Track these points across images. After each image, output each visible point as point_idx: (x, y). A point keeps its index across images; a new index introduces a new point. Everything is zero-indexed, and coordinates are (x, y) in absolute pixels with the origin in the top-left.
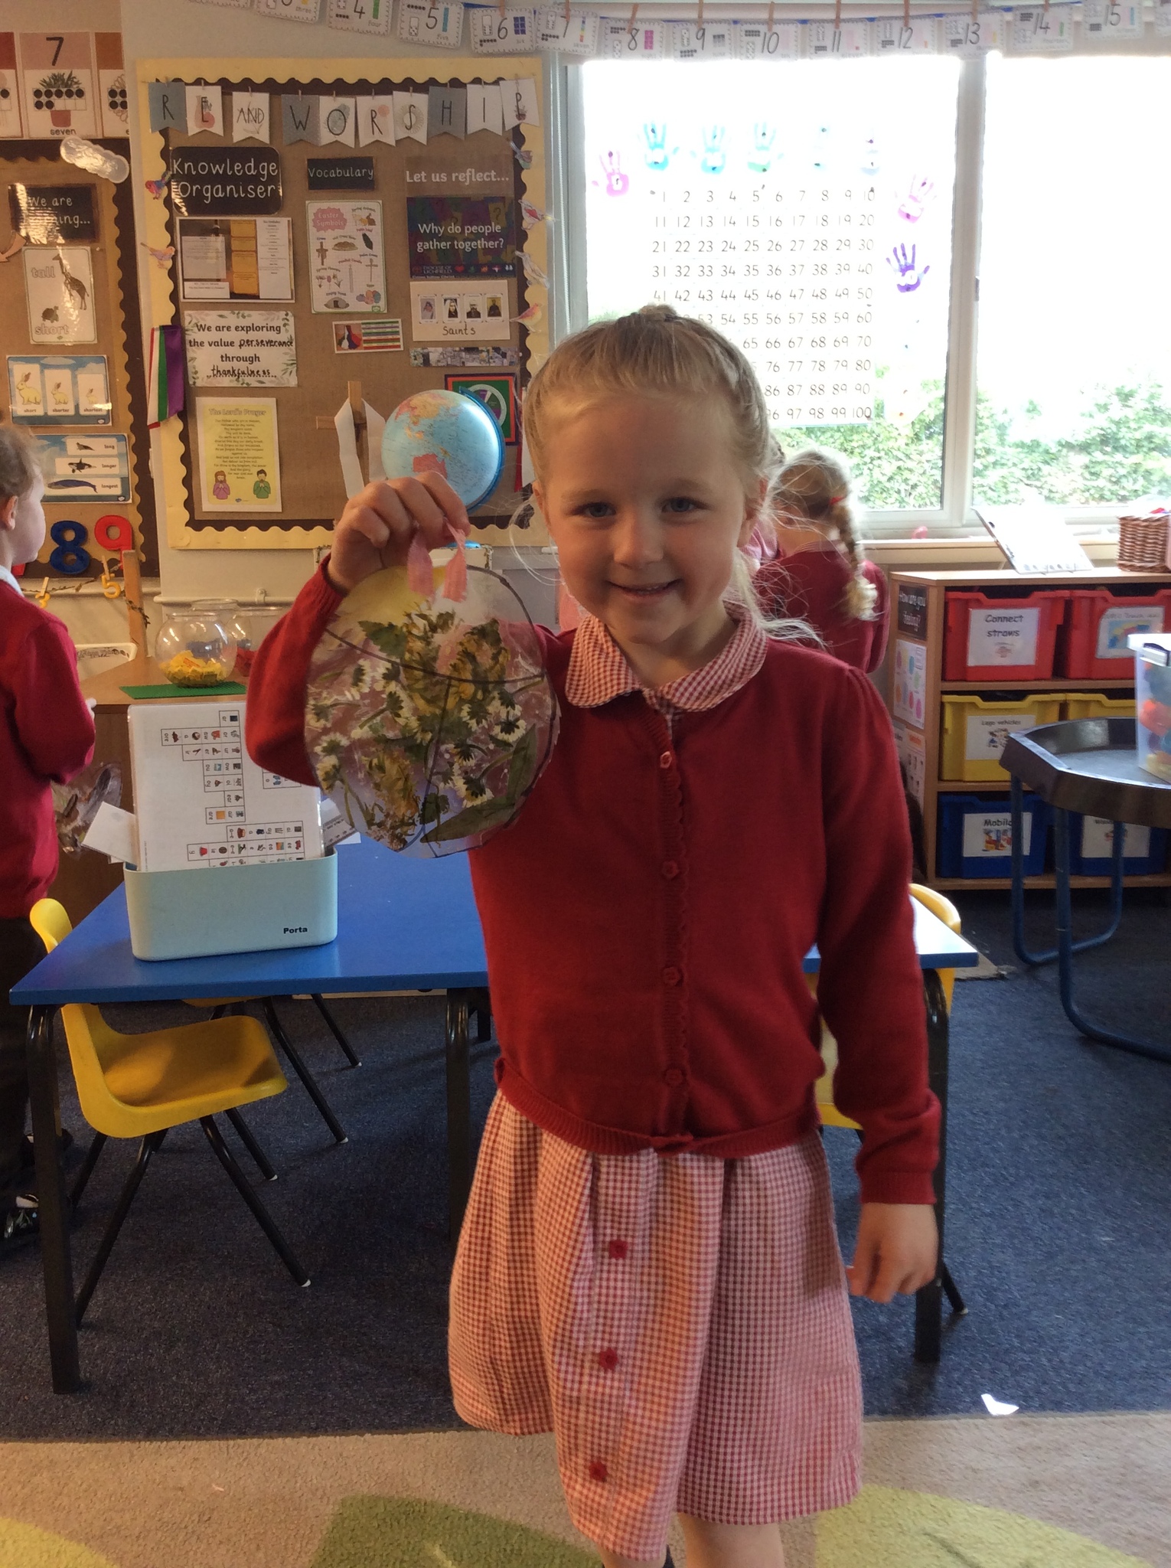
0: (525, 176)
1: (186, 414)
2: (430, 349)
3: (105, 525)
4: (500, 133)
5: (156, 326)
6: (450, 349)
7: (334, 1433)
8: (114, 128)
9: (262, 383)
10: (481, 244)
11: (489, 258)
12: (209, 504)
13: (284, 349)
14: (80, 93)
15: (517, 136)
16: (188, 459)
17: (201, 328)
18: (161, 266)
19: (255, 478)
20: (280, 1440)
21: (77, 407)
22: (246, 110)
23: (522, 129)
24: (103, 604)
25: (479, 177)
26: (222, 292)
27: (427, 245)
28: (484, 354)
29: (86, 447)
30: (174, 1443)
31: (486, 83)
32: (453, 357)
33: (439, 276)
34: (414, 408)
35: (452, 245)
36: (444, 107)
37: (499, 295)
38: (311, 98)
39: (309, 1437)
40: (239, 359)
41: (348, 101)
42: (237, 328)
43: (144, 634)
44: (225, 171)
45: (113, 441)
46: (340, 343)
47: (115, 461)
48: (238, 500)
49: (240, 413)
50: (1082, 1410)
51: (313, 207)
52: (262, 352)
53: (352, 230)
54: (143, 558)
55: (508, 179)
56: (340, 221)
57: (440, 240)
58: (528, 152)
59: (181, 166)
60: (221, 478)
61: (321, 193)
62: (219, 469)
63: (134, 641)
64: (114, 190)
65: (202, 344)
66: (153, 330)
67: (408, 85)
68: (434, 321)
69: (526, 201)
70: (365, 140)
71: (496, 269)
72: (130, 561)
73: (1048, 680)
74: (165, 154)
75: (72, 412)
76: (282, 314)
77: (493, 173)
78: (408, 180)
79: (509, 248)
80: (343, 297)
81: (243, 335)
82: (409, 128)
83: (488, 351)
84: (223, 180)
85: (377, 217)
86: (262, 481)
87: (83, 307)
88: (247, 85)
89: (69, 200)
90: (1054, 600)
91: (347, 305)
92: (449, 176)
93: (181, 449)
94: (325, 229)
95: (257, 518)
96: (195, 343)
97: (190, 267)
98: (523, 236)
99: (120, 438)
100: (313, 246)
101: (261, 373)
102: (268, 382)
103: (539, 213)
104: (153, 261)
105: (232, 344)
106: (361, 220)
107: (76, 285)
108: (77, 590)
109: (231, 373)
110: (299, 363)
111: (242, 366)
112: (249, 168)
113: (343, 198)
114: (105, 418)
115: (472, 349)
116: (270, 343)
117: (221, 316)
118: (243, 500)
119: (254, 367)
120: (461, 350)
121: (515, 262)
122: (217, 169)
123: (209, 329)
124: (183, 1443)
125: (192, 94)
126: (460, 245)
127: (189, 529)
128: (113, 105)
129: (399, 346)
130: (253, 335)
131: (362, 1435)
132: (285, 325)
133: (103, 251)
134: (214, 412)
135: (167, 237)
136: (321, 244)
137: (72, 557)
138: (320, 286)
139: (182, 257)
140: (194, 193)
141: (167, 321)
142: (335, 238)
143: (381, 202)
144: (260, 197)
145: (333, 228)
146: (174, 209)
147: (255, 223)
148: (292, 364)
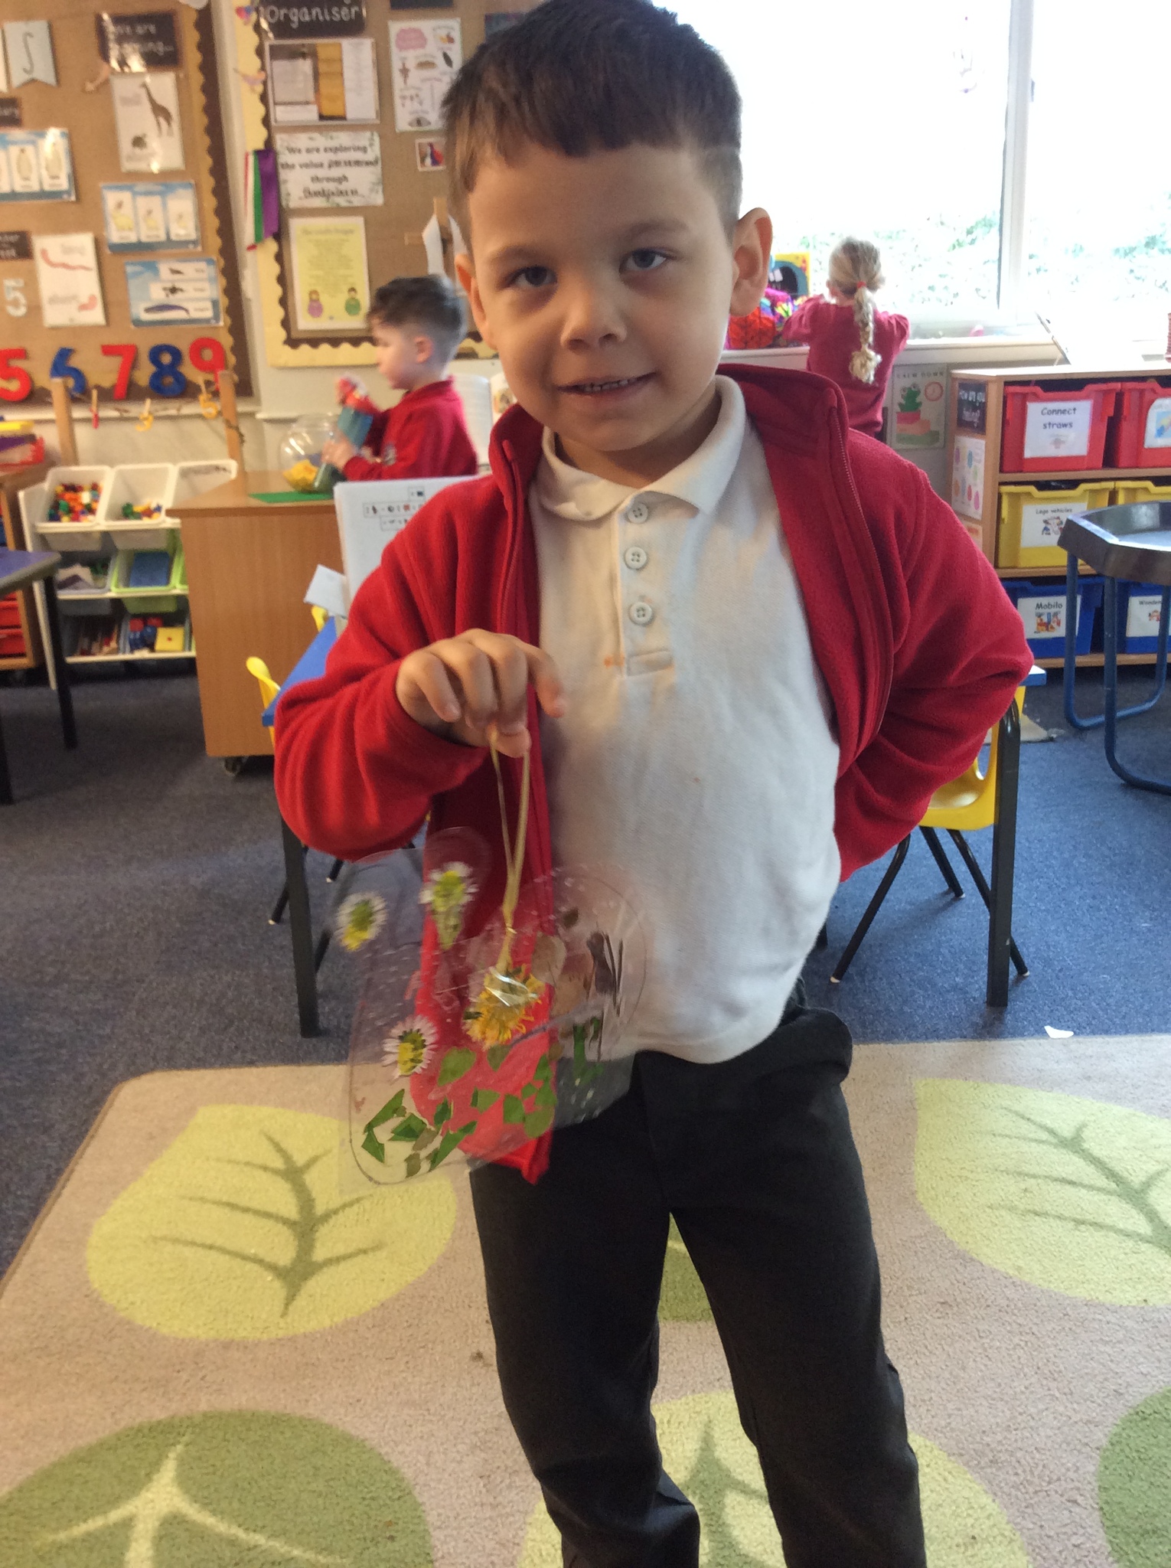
1: (280, 235)
3: (198, 346)
5: (250, 148)
9: (350, 202)
12: (305, 323)
13: (371, 168)
16: (283, 280)
17: (292, 150)
18: (253, 90)
19: (343, 297)
21: (168, 234)
24: (200, 425)
26: (310, 114)
29: (178, 272)
40: (328, 180)
42: (326, 150)
43: (242, 451)
45: (202, 265)
46: (423, 160)
47: (206, 285)
48: (331, 318)
49: (331, 232)
51: (396, 27)
52: (351, 172)
53: (433, 49)
54: (236, 378)
56: (420, 40)
60: (314, 297)
61: (402, 13)
62: (313, 288)
63: (232, 457)
64: (194, 16)
65: (293, 167)
66: (247, 156)
72: (226, 381)
73: (1098, 469)
75: (163, 237)
76: (368, 134)
80: (425, 115)
81: (332, 156)
85: (456, 35)
86: (353, 299)
87: (170, 135)
89: (152, 29)
90: (1106, 393)
91: (429, 123)
93: (276, 269)
94: (407, 48)
95: (350, 335)
96: (287, 166)
97: (280, 92)
99: (210, 262)
100: (396, 65)
101: (349, 193)
102: (357, 202)
104: (244, 87)
105: (321, 165)
106: (442, 39)
107: (159, 111)
108: (179, 410)
109: (322, 194)
110: (386, 182)
111: (331, 186)
113: (425, 17)
114: (193, 243)
116: (358, 163)
117: (311, 139)
118: (337, 318)
119: (344, 186)
123: (299, 151)
127: (287, 348)
130: (342, 156)
132: (371, 145)
133: (187, 77)
134: (306, 232)
135: (257, 62)
136: (404, 65)
137: (169, 380)
138: (403, 105)
139: (273, 83)
140: (282, 18)
141: (261, 146)
142: (417, 57)
143: (459, 20)
144: (345, 19)
145: (413, 48)
146: (264, 35)
147: (340, 45)
148: (378, 184)
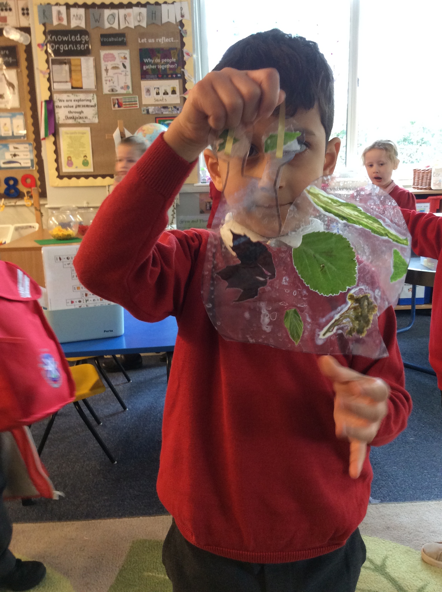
0: (185, 40)
1: (55, 134)
2: (149, 107)
3: (25, 178)
4: (175, 23)
5: (43, 100)
6: (157, 107)
7: (128, 517)
8: (24, 22)
9: (84, 121)
10: (168, 66)
11: (171, 72)
12: (65, 169)
13: (93, 108)
14: (10, 10)
15: (181, 24)
16: (57, 152)
17: (60, 101)
18: (44, 77)
19: (82, 159)
20: (108, 520)
21: (13, 133)
22: (76, 15)
23: (183, 22)
24: (25, 209)
25: (167, 40)
26: (68, 86)
27: (147, 67)
28: (170, 109)
29: (17, 148)
30: (69, 523)
31: (169, 4)
32: (158, 110)
33: (152, 79)
34: (144, 131)
35: (157, 67)
36: (152, 13)
37: (175, 86)
38: (101, 10)
39: (119, 519)
40: (75, 112)
41: (115, 11)
42: (74, 101)
43: (41, 220)
44: (68, 39)
45: (27, 146)
46: (114, 106)
47: (28, 153)
48: (77, 167)
49: (76, 133)
50: (404, 501)
51: (103, 53)
52: (85, 110)
53: (118, 62)
54: (40, 190)
55: (178, 41)
56: (113, 58)
57: (152, 65)
58: (186, 30)
59: (51, 37)
60: (69, 159)
61: (106, 47)
62: (69, 155)
63: (38, 222)
64: (24, 48)
65: (61, 107)
66: (42, 103)
67: (138, 5)
68: (151, 96)
69: (185, 49)
70: (122, 27)
71: (174, 76)
72: (35, 191)
74: (44, 33)
75: (11, 134)
76: (92, 95)
77: (172, 39)
78: (139, 41)
79: (179, 67)
80: (115, 88)
81: (77, 103)
82: (139, 21)
83: (172, 108)
84: (68, 43)
85: (128, 56)
86: (86, 160)
87: (14, 93)
88: (76, 5)
89: (7, 52)
91: (117, 91)
92: (155, 40)
93: (54, 148)
94: (108, 61)
95: (84, 174)
96: (58, 107)
97: (56, 77)
98: (184, 63)
99: (30, 144)
100: (103, 68)
101: (84, 118)
102: (87, 121)
103: (190, 54)
104: (41, 75)
105: (73, 107)
106: (122, 58)
107: (11, 85)
108: (15, 203)
109: (73, 118)
110: (99, 114)
111: (77, 115)
112: (78, 38)
113: (114, 49)
114: (24, 136)
115: (165, 107)
116: (87, 106)
117: (68, 96)
118: (78, 167)
119: (82, 115)
120: (161, 108)
121: (182, 73)
122: (65, 39)
123: (64, 101)
124: (72, 522)
125: (55, 9)
126: (160, 67)
127: (58, 179)
128: (23, 14)
129: (137, 107)
130: (81, 103)
131: (139, 517)
132: (93, 99)
133: (21, 71)
134: (67, 133)
135: (46, 66)
136: (106, 67)
137: (13, 191)
138: (106, 84)
139: (52, 73)
140: (56, 48)
141: (47, 99)
142: (111, 65)
143: (129, 50)
144: (83, 49)
145: (111, 61)
146: (49, 55)
147: (80, 59)
148: (96, 114)
